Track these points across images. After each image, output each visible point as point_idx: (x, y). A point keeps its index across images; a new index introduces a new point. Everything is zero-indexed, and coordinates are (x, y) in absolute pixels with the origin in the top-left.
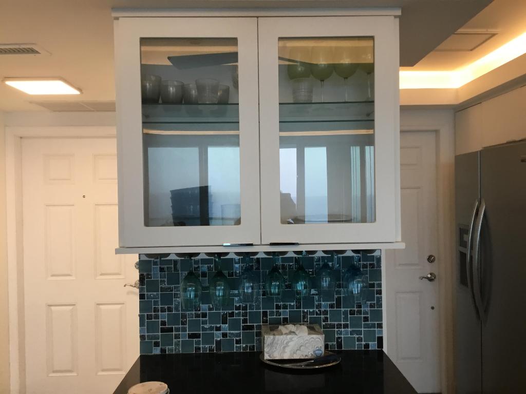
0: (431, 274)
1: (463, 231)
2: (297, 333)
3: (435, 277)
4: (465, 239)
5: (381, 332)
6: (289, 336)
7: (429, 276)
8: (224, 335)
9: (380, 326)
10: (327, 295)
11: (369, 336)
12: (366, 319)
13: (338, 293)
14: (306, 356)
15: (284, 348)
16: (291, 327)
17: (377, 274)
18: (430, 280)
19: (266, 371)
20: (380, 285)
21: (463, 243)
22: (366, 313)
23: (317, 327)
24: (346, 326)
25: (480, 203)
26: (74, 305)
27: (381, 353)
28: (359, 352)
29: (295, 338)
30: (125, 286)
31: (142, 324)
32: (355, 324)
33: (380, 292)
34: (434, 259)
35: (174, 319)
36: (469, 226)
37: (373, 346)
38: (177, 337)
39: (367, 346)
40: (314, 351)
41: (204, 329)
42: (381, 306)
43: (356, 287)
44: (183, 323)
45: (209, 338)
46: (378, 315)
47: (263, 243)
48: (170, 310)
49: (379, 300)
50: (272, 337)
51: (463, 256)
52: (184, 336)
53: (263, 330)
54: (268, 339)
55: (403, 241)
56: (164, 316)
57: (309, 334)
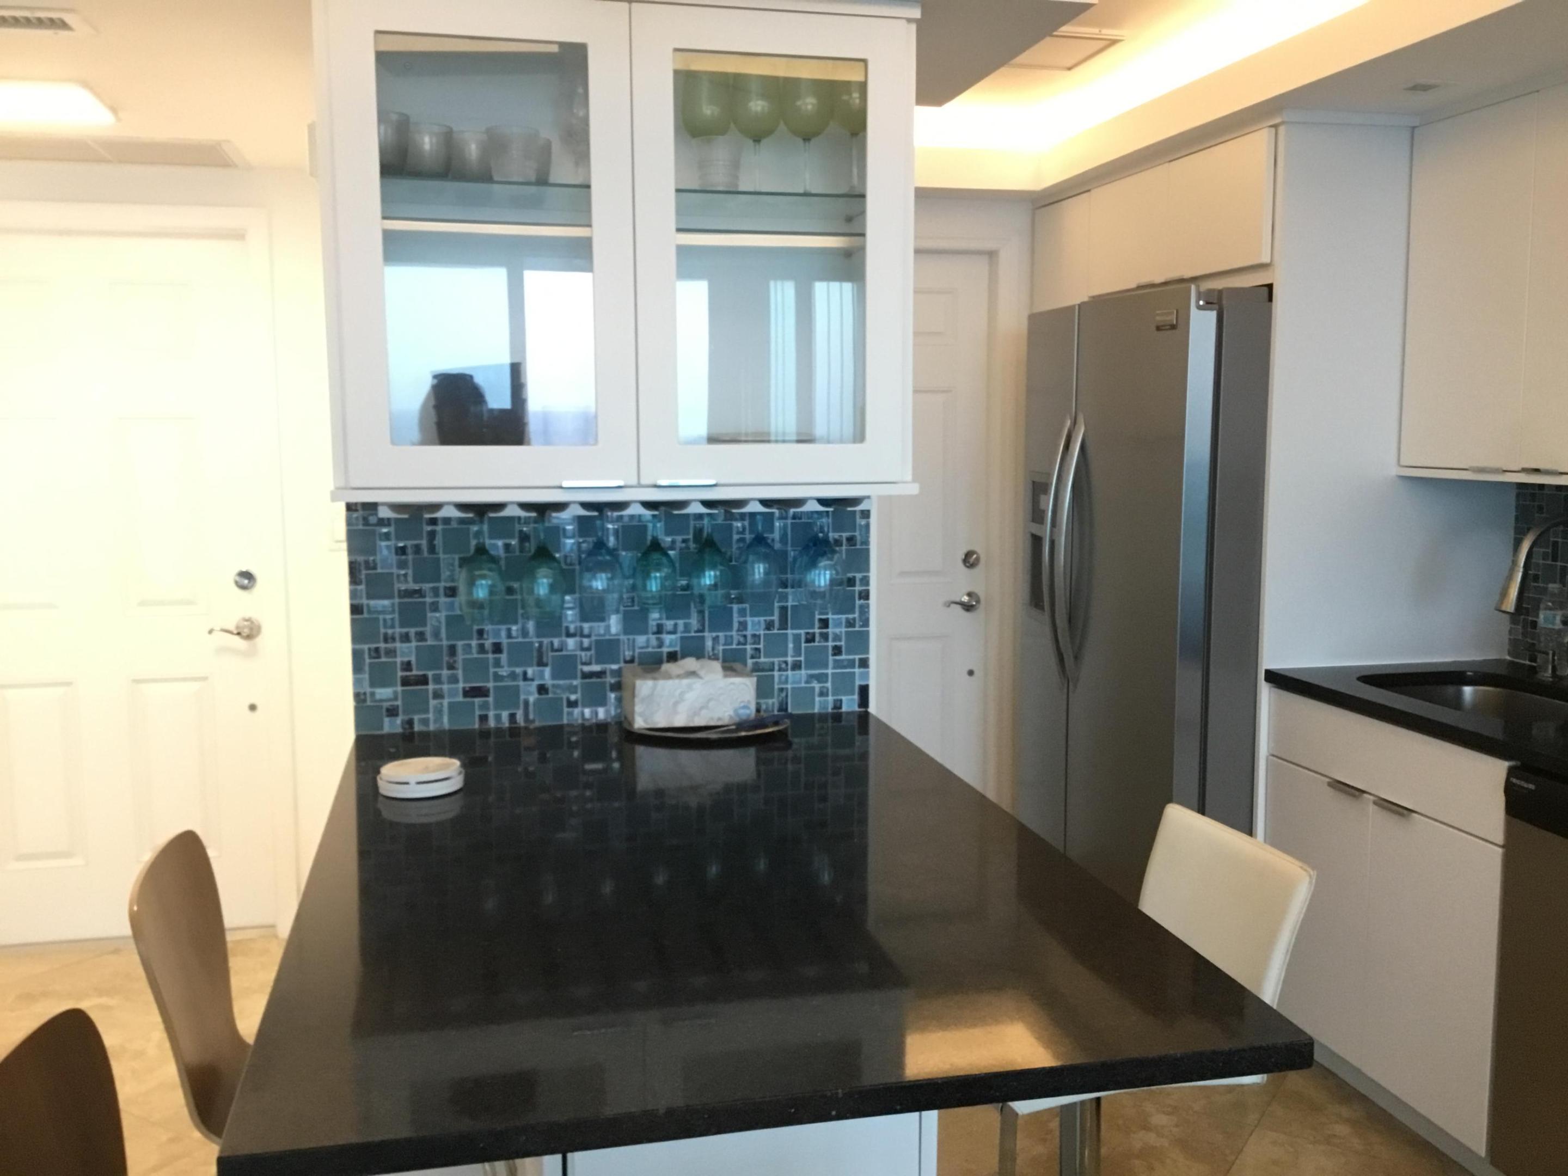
0: (969, 595)
1: (1038, 489)
2: (702, 673)
3: (978, 601)
4: (1042, 506)
5: (866, 675)
6: (685, 682)
7: (965, 599)
8: (542, 689)
9: (864, 663)
10: (761, 602)
11: (844, 683)
12: (837, 650)
13: (784, 597)
14: (719, 719)
15: (676, 704)
16: (690, 663)
17: (860, 558)
18: (968, 608)
19: (640, 750)
20: (865, 581)
21: (1037, 515)
22: (837, 637)
23: (738, 666)
24: (797, 666)
25: (1075, 423)
26: (68, 684)
27: (864, 718)
28: (823, 717)
29: (697, 684)
30: (211, 632)
31: (358, 667)
32: (816, 660)
33: (865, 595)
34: (978, 559)
35: (431, 657)
36: (1050, 475)
37: (850, 704)
38: (438, 695)
39: (838, 705)
40: (736, 711)
41: (497, 677)
42: (866, 623)
43: (822, 577)
44: (451, 667)
45: (509, 697)
46: (860, 640)
47: (643, 482)
48: (421, 636)
49: (865, 610)
50: (650, 683)
51: (1036, 541)
52: (453, 692)
53: (627, 677)
54: (644, 687)
55: (914, 481)
56: (407, 651)
57: (726, 676)
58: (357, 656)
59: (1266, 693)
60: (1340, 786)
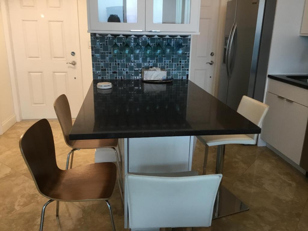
0: (211, 61)
2: (156, 70)
3: (213, 63)
5: (188, 72)
6: (153, 72)
7: (210, 62)
8: (127, 73)
9: (188, 70)
10: (168, 57)
11: (184, 74)
12: (183, 67)
13: (173, 56)
14: (160, 79)
15: (151, 76)
16: (154, 68)
17: (188, 49)
18: (211, 64)
19: (145, 84)
20: (189, 54)
22: (183, 65)
23: (164, 69)
24: (175, 70)
25: (235, 24)
26: (42, 72)
27: (188, 80)
28: (179, 80)
29: (156, 72)
30: (67, 63)
31: (93, 67)
32: (178, 69)
33: (189, 57)
34: (214, 54)
35: (107, 65)
37: (185, 78)
38: (108, 73)
39: (182, 78)
40: (163, 78)
41: (119, 70)
42: (188, 62)
43: (180, 52)
44: (110, 68)
45: (121, 74)
46: (187, 65)
47: (146, 31)
48: (105, 61)
49: (188, 60)
50: (147, 71)
52: (110, 72)
53: (143, 70)
54: (146, 72)
55: (199, 32)
56: (102, 64)
57: (161, 71)
58: (93, 64)
59: (268, 80)
60: (280, 97)
